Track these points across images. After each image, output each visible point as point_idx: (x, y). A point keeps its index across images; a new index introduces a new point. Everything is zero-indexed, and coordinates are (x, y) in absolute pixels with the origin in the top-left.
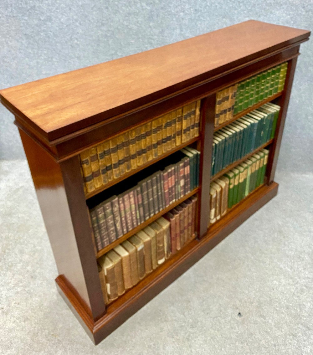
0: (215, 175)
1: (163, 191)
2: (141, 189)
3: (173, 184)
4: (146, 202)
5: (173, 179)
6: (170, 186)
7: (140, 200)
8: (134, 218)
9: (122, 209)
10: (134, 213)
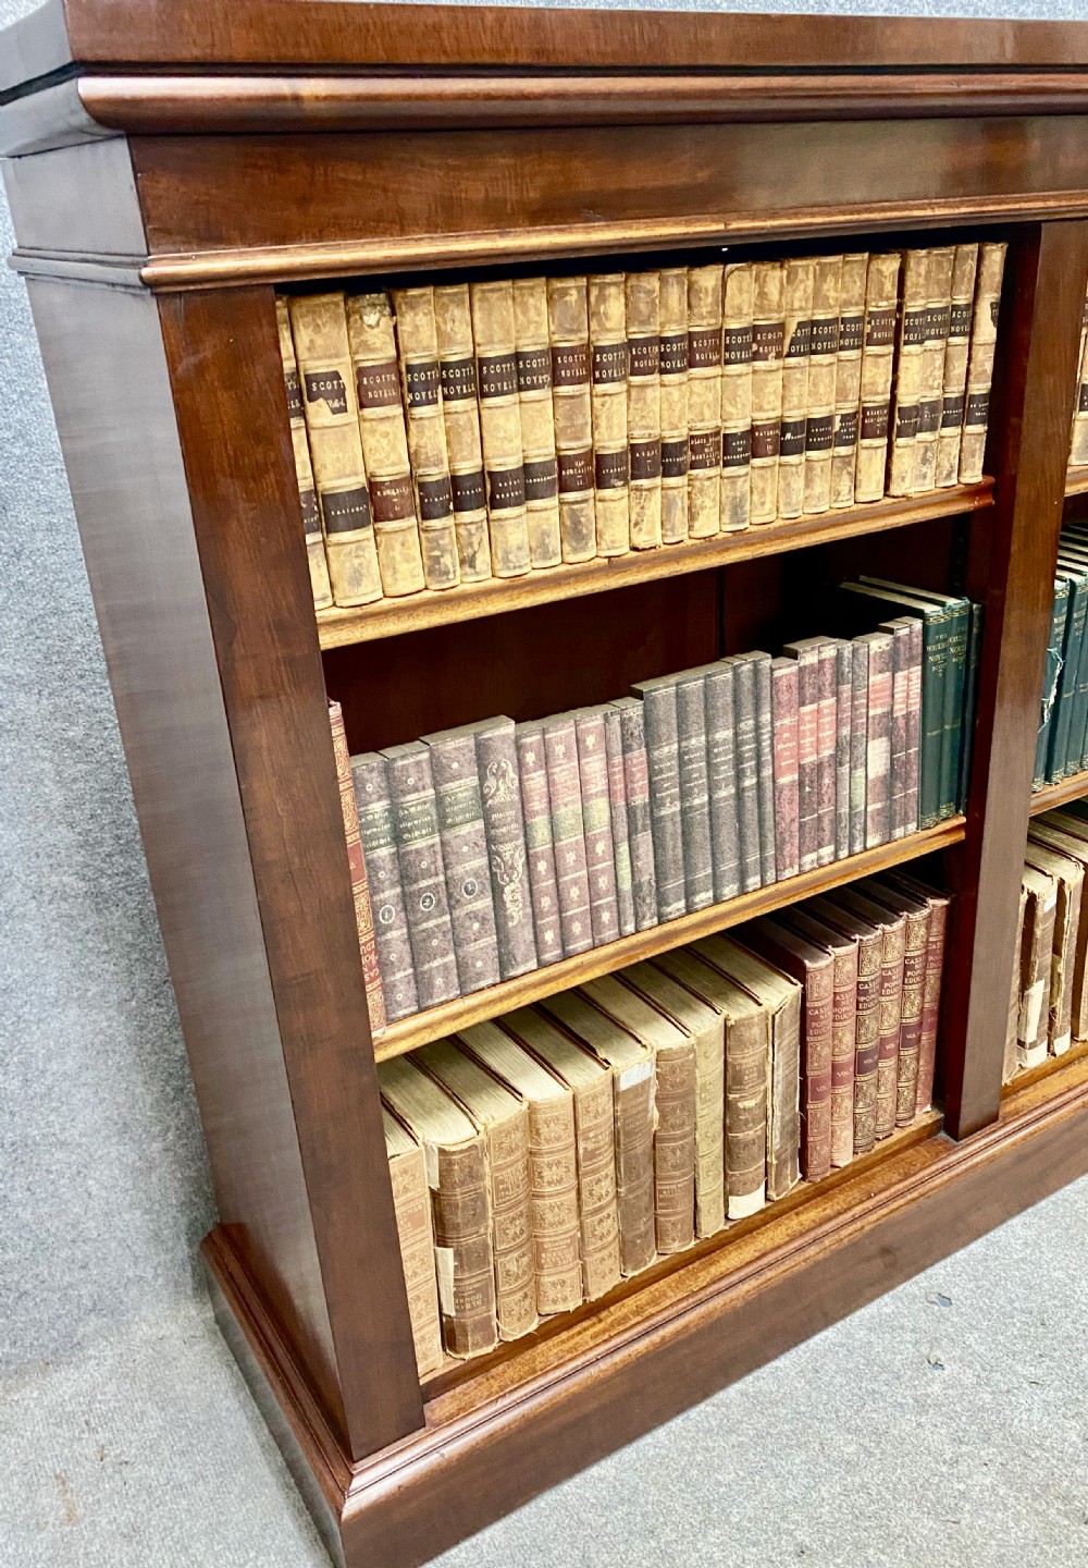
0: (1057, 776)
1: (767, 772)
2: (648, 721)
3: (827, 752)
4: (671, 809)
5: (828, 720)
6: (809, 759)
7: (641, 782)
8: (604, 882)
9: (538, 804)
10: (601, 847)
